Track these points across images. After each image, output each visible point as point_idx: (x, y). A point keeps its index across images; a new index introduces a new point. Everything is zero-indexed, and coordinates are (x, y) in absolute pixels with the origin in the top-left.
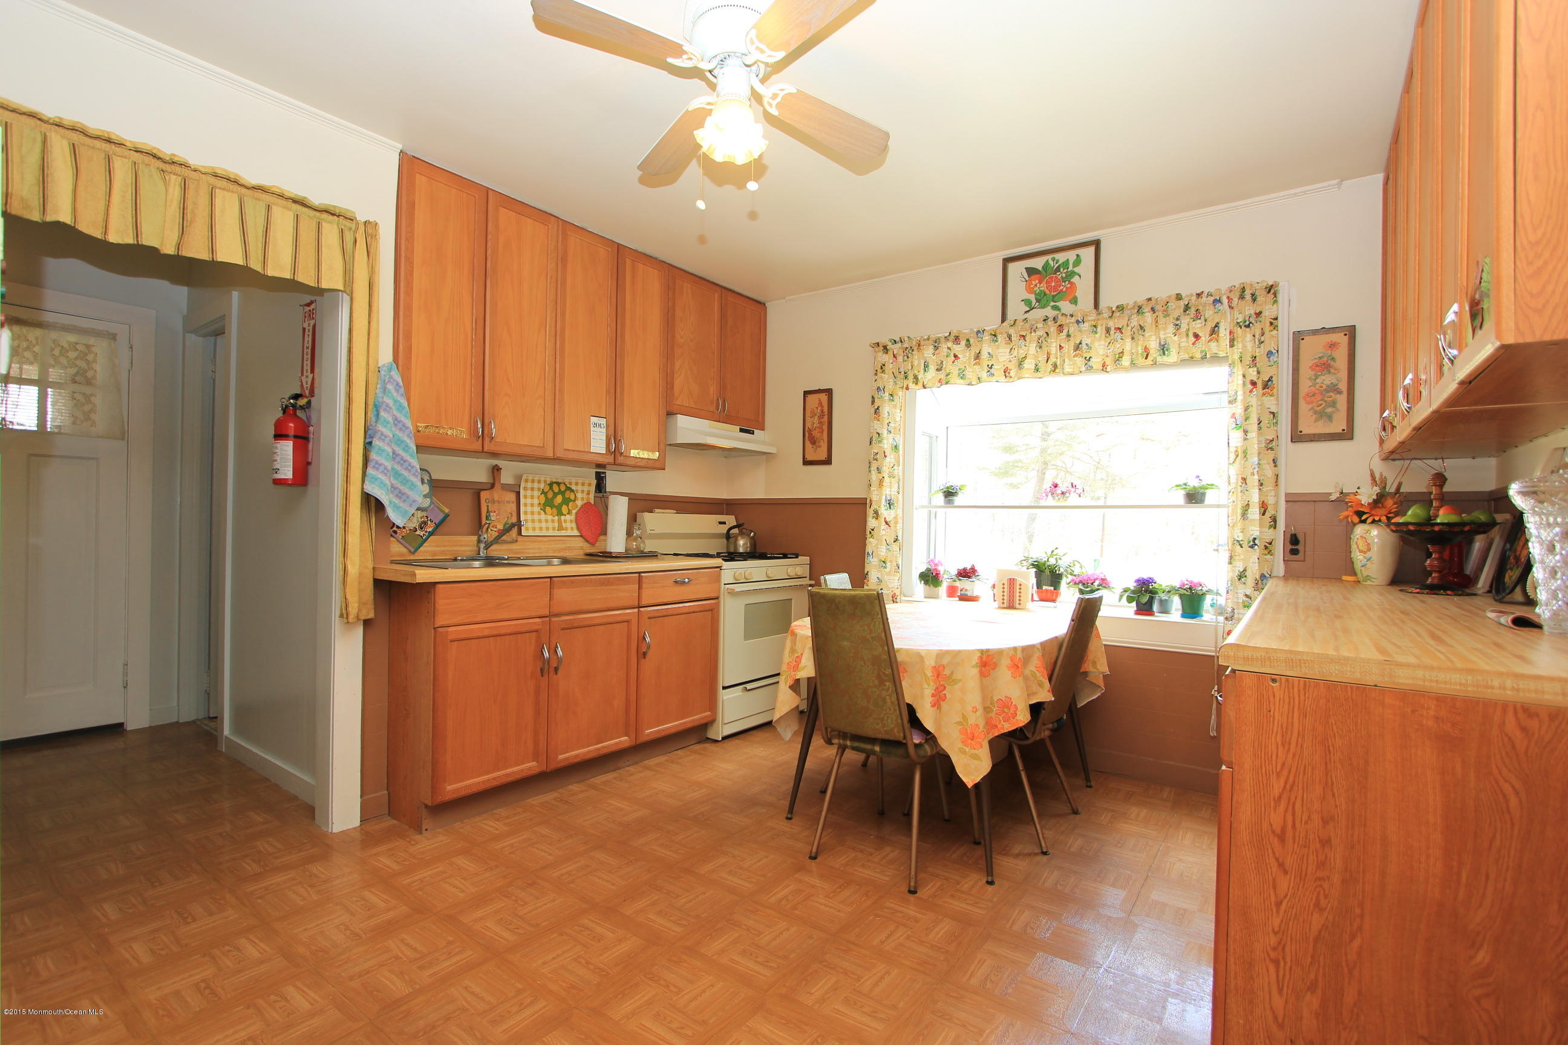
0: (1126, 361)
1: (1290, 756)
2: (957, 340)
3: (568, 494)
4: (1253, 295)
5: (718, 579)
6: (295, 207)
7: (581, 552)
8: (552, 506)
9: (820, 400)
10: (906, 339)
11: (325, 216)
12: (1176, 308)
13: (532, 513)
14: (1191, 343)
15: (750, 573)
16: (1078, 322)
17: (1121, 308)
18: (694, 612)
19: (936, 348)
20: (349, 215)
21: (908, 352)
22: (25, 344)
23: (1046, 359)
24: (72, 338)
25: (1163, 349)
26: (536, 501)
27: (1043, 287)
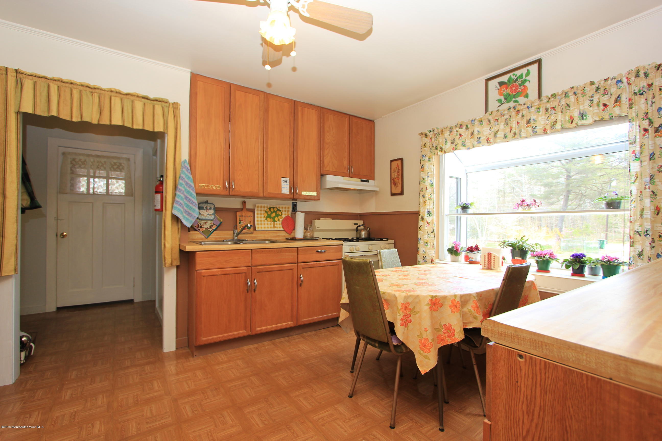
0: (558, 126)
1: (534, 425)
2: (461, 126)
3: (278, 212)
4: (645, 73)
5: (341, 250)
6: (143, 100)
7: (284, 238)
8: (270, 218)
9: (397, 164)
10: (436, 129)
11: (155, 102)
12: (590, 90)
13: (261, 221)
14: (601, 110)
15: (359, 248)
16: (528, 107)
17: (554, 96)
18: (328, 266)
19: (451, 132)
20: (165, 101)
21: (437, 135)
22: (100, 164)
23: (510, 131)
24: (115, 161)
25: (582, 116)
26: (263, 216)
27: (508, 91)
